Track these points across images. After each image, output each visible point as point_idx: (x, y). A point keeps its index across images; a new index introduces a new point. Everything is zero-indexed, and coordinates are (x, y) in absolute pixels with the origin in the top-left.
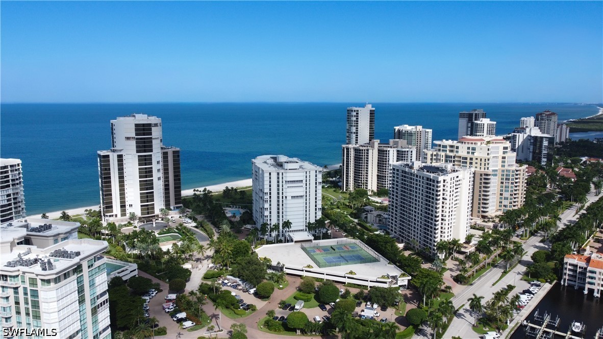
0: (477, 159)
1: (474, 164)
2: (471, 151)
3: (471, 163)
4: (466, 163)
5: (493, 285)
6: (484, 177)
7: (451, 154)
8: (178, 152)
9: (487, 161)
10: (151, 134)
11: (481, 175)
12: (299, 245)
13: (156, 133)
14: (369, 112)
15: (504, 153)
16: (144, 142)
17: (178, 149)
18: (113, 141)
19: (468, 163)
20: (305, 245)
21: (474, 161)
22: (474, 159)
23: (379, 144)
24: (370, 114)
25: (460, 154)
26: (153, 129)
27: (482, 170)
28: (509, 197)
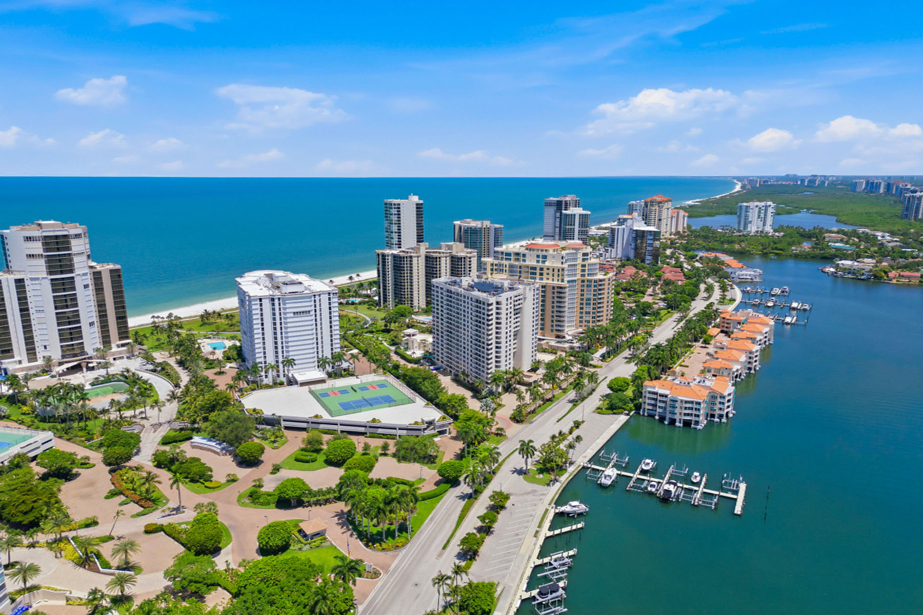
0: (548, 269)
1: (545, 276)
2: (541, 259)
3: (541, 274)
4: (535, 274)
5: (558, 421)
6: (556, 290)
7: (517, 263)
8: (118, 270)
9: (561, 272)
10: (69, 249)
11: (553, 288)
12: (306, 388)
13: (79, 246)
14: (415, 206)
15: (584, 260)
16: (60, 261)
17: (118, 267)
18: (6, 260)
19: (538, 274)
20: (313, 387)
21: (545, 272)
22: (545, 269)
23: (426, 249)
24: (417, 208)
25: (528, 263)
26: (74, 242)
27: (556, 282)
28: (592, 311)
